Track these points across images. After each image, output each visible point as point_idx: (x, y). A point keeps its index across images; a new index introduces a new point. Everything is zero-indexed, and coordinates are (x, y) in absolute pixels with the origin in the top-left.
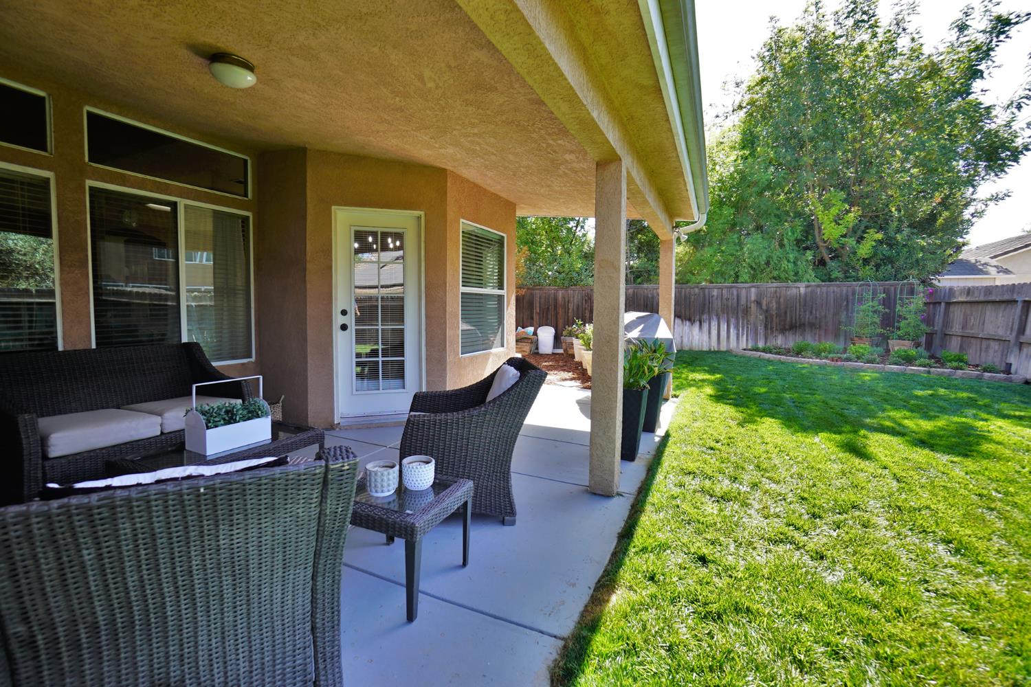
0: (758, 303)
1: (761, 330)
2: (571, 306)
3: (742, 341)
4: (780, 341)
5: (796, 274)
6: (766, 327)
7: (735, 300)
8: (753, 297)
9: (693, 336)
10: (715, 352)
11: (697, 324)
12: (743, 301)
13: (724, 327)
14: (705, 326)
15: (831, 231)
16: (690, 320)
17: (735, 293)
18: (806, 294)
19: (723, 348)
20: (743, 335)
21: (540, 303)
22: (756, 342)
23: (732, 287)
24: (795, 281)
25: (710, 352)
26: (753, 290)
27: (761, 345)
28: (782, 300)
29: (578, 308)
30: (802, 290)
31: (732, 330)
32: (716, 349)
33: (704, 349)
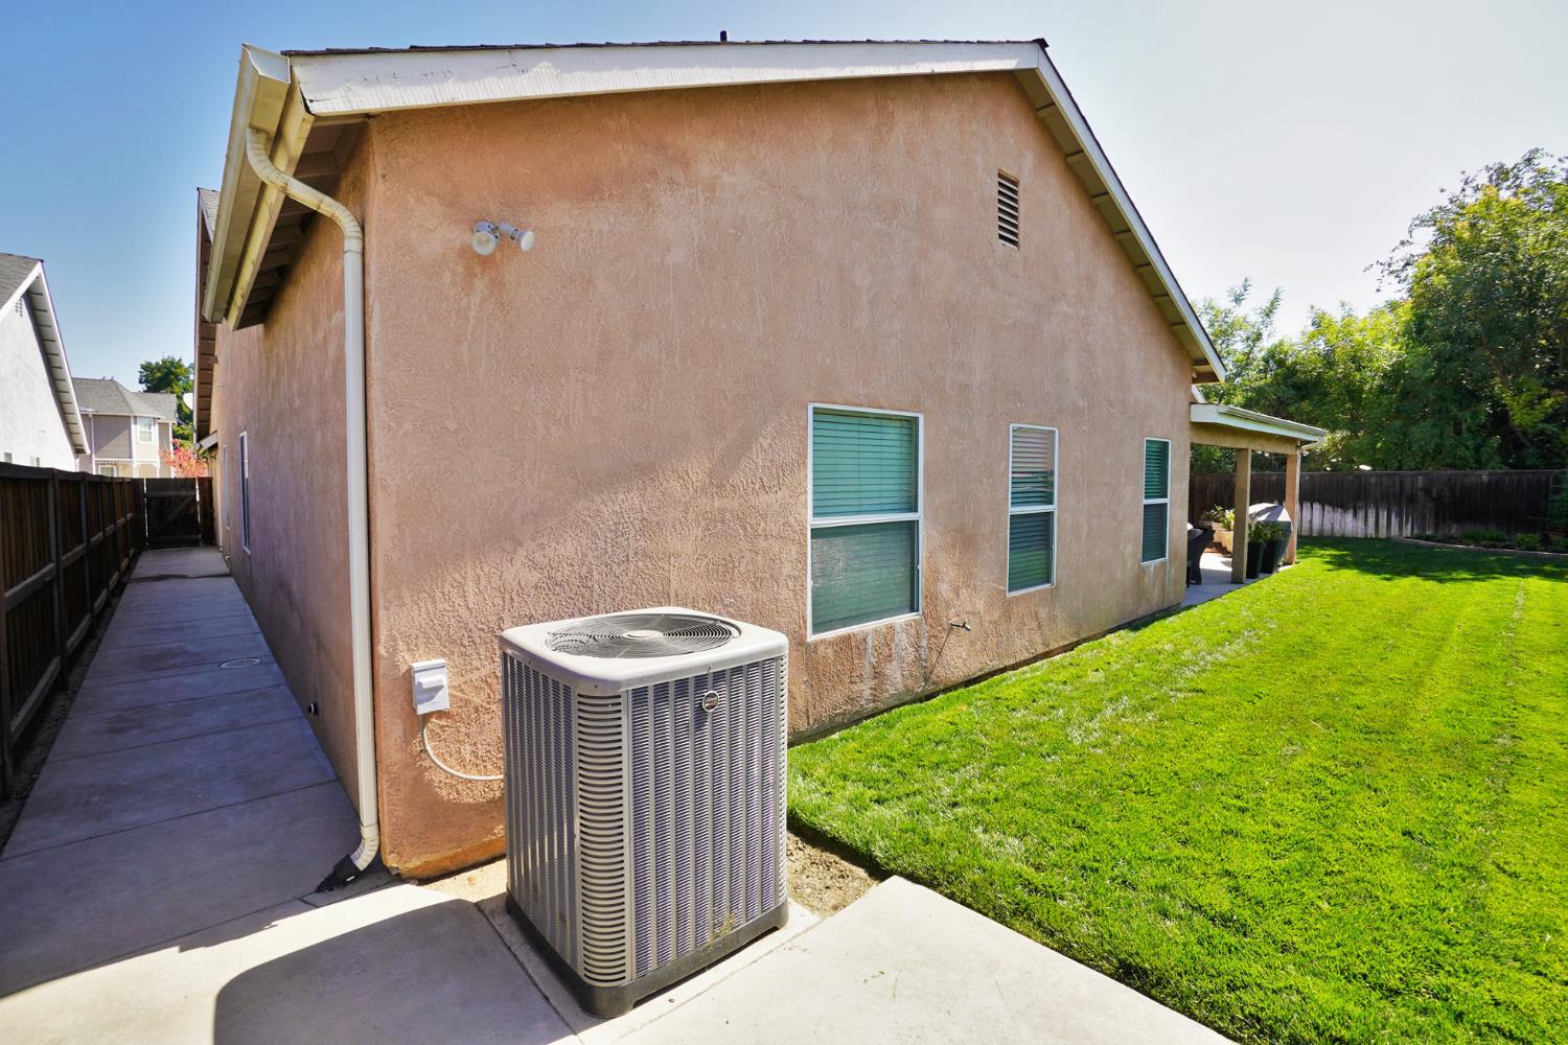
0: (1427, 491)
1: (1430, 519)
2: (1208, 492)
3: (1407, 529)
4: (1454, 530)
5: (1478, 461)
6: (1436, 516)
7: (1398, 487)
8: (1420, 484)
9: (1346, 523)
10: (1372, 538)
11: (1351, 512)
12: (1408, 489)
13: (1383, 515)
14: (1361, 514)
15: (1520, 416)
16: (1342, 507)
17: (1398, 481)
18: (1489, 482)
19: (1383, 534)
20: (1407, 522)
22: (1424, 530)
23: (1393, 475)
24: (1476, 469)
25: (1366, 539)
26: (1420, 478)
27: (1429, 532)
28: (1457, 488)
30: (1485, 478)
31: (1393, 518)
32: (1373, 536)
33: (1360, 536)
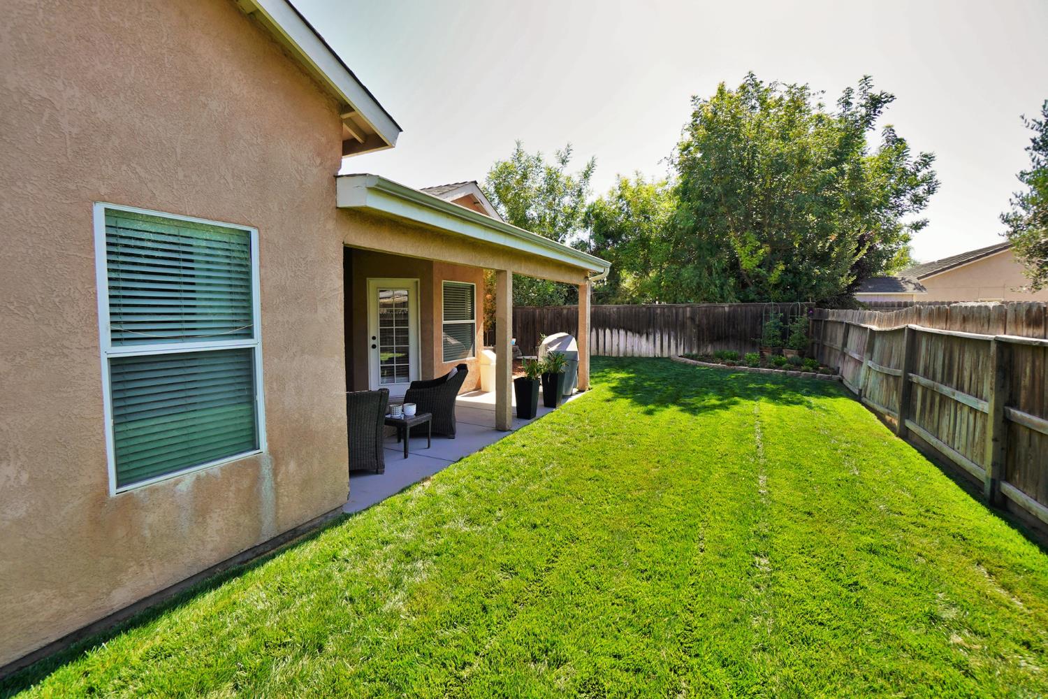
0: (692, 319)
1: (695, 341)
2: (546, 322)
3: (680, 350)
4: (709, 350)
5: (722, 296)
6: (699, 339)
7: (674, 315)
8: (688, 314)
9: (642, 346)
10: (659, 358)
11: (645, 336)
12: (680, 317)
13: (666, 338)
14: (651, 338)
15: (747, 264)
16: (639, 333)
17: (674, 311)
18: (729, 312)
19: (665, 355)
20: (680, 344)
21: (522, 320)
22: (691, 351)
23: (671, 307)
24: (721, 302)
25: (655, 358)
26: (688, 309)
27: (695, 352)
28: (711, 316)
29: (551, 324)
30: (727, 309)
31: (672, 341)
32: (660, 356)
33: (651, 356)
